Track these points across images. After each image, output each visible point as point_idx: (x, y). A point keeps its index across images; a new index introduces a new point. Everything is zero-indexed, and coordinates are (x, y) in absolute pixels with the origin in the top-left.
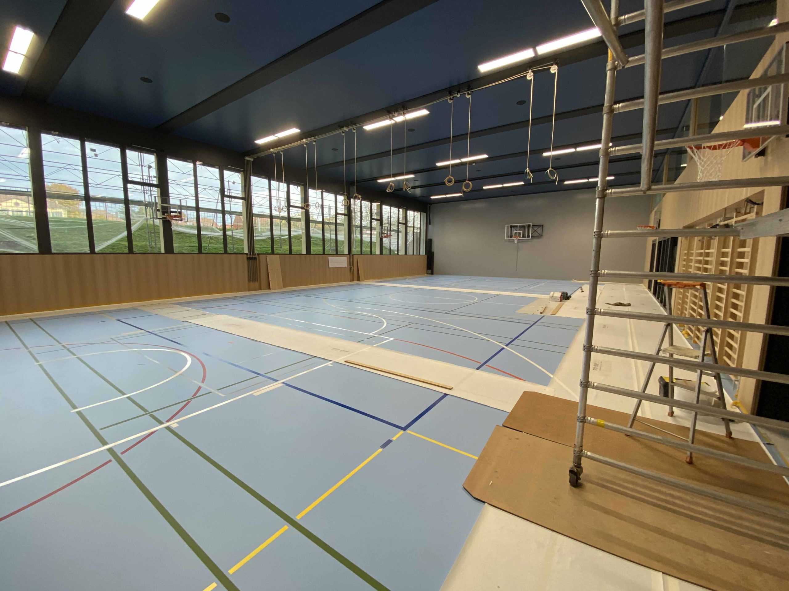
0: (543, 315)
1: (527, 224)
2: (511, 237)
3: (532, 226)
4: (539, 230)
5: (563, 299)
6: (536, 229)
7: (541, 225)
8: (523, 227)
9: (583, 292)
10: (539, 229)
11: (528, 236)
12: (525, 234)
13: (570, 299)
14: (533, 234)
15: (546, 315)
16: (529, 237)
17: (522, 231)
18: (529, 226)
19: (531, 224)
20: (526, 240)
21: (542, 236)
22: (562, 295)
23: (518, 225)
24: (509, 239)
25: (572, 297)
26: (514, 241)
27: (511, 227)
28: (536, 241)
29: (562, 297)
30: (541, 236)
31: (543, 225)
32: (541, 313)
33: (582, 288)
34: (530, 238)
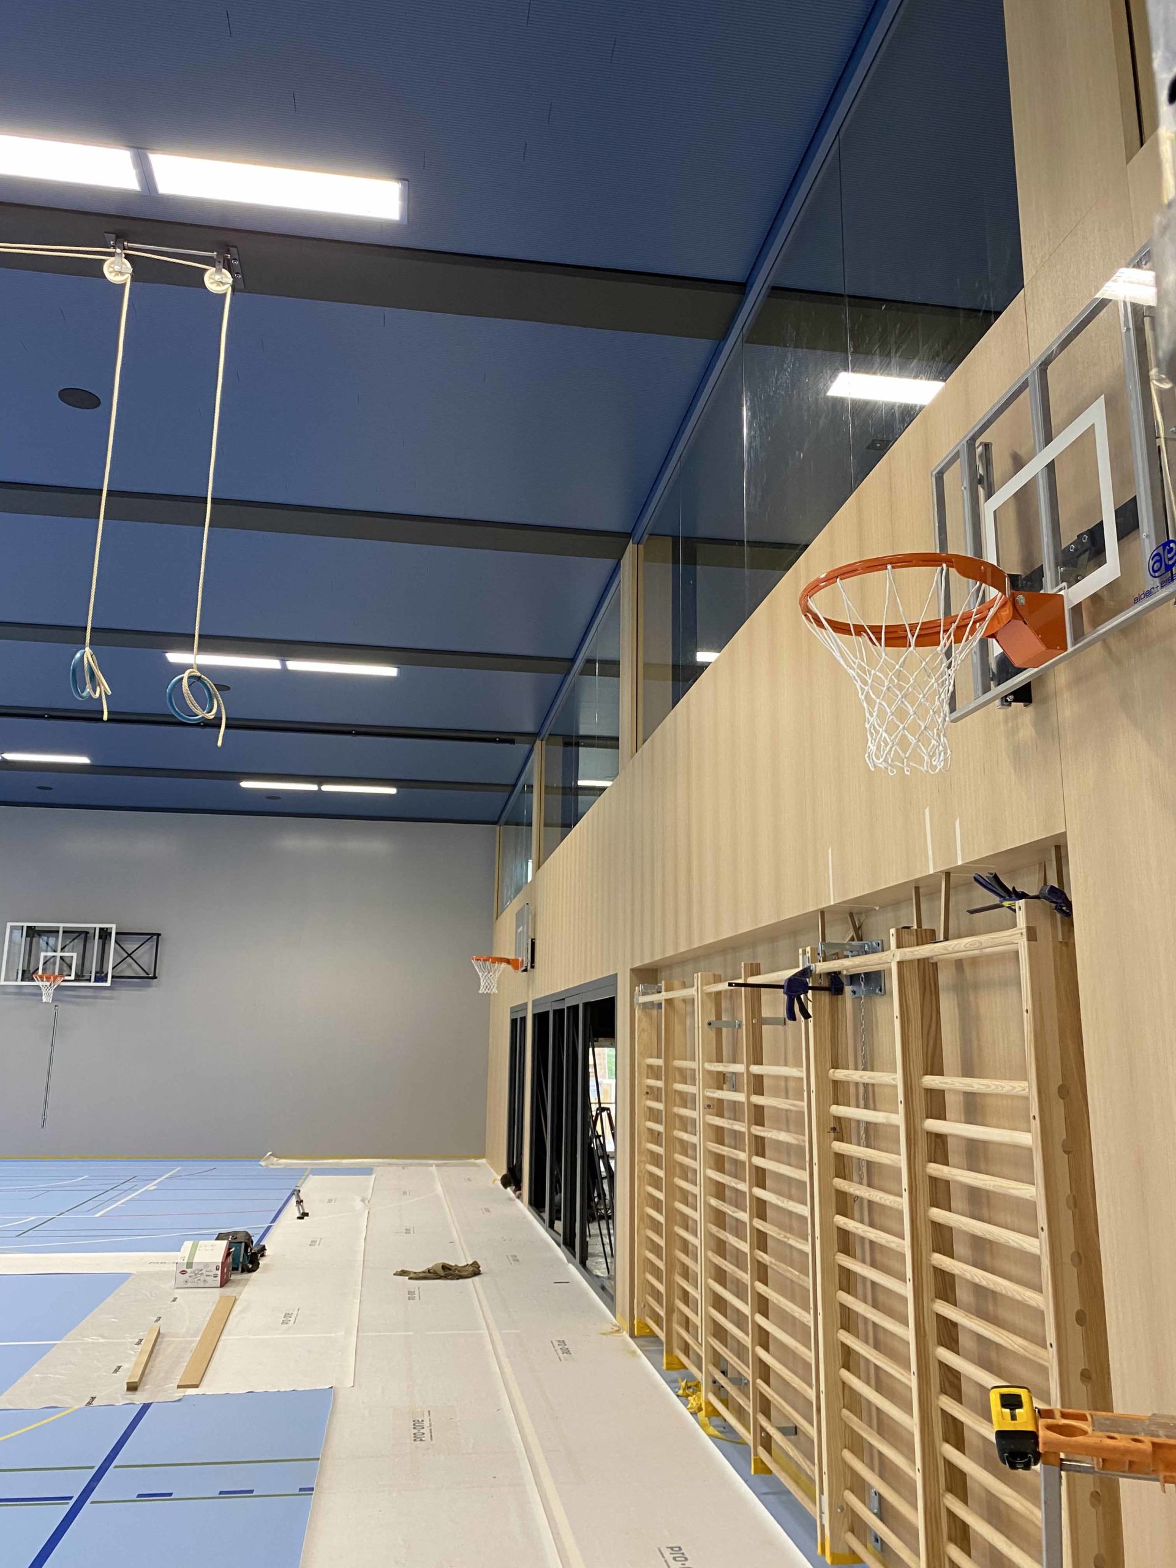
0: (140, 1398)
1: (98, 926)
2: (27, 975)
3: (117, 934)
4: (144, 955)
5: (235, 1269)
6: (130, 947)
7: (153, 934)
8: (85, 935)
9: (307, 1214)
10: (146, 947)
11: (101, 977)
12: (87, 965)
13: (262, 1262)
14: (123, 966)
15: (160, 1398)
16: (105, 980)
17: (75, 955)
18: (105, 934)
19: (114, 928)
20: (90, 993)
21: (155, 977)
22: (228, 1254)
23: (61, 925)
24: (19, 983)
25: (267, 1253)
26: (37, 993)
27: (32, 932)
28: (128, 995)
29: (230, 1259)
30: (150, 977)
31: (159, 935)
32: (132, 1388)
33: (302, 1196)
34: (108, 984)
